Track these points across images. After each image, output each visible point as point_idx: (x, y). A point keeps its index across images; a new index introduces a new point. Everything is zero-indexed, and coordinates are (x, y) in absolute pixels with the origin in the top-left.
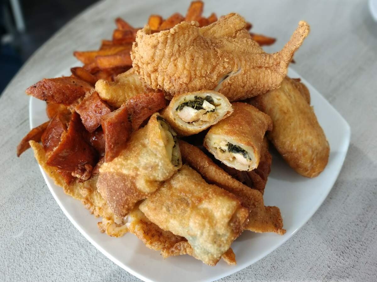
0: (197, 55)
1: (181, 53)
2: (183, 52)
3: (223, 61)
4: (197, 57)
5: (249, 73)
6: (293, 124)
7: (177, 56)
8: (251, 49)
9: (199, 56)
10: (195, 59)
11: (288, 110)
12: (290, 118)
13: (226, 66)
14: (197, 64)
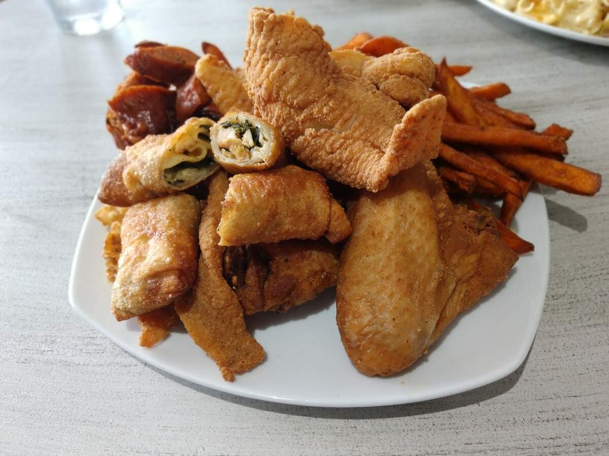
0: (292, 70)
1: (276, 55)
2: (279, 55)
3: (325, 103)
4: (291, 73)
5: (351, 141)
6: (371, 259)
7: (270, 56)
8: (391, 119)
9: (294, 73)
10: (288, 73)
11: (381, 235)
12: (375, 246)
13: (325, 110)
14: (287, 81)
